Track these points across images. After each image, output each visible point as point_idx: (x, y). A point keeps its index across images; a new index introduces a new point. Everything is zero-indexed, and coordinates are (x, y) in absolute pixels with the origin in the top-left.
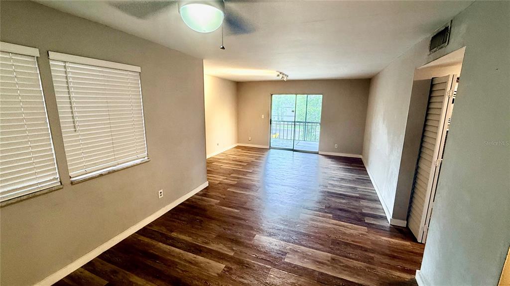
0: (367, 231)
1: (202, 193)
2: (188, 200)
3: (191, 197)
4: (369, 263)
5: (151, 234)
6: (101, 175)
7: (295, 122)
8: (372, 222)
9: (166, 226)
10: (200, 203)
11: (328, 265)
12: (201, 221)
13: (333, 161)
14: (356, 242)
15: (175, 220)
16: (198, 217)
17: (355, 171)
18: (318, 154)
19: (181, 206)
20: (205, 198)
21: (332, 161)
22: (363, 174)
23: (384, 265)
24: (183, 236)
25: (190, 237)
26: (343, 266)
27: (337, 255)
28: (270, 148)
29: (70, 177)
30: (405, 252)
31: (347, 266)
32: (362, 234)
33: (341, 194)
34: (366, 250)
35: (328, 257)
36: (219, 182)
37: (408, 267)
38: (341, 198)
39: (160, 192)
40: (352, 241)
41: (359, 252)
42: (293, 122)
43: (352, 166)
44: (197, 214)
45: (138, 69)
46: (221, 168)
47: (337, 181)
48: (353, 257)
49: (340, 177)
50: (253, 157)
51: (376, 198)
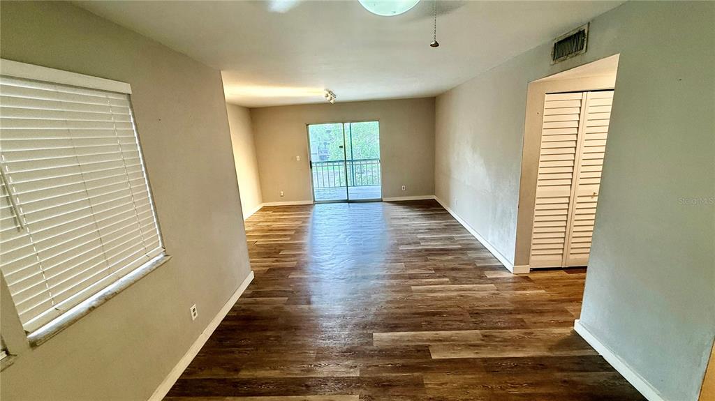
0: (496, 288)
1: (250, 292)
2: (233, 309)
3: (236, 304)
4: (523, 327)
5: (201, 387)
6: (92, 309)
7: (346, 161)
8: (494, 276)
9: (221, 365)
10: (258, 310)
11: (484, 346)
12: (278, 338)
13: (407, 208)
14: (495, 306)
15: (233, 349)
16: (269, 333)
17: (437, 216)
18: (382, 201)
19: (227, 323)
20: (261, 299)
21: (404, 208)
22: (448, 219)
23: (538, 325)
24: (263, 372)
25: (275, 369)
26: (501, 341)
27: (486, 329)
28: (315, 203)
29: (27, 333)
30: (546, 303)
31: (505, 340)
32: (494, 294)
33: (441, 250)
34: (510, 313)
35: (477, 335)
36: (268, 268)
37: (561, 319)
38: (443, 254)
39: (192, 309)
40: (490, 306)
41: (506, 317)
42: (342, 161)
43: (432, 211)
44: (265, 329)
45: (126, 88)
46: (257, 245)
47: (426, 233)
48: (503, 326)
49: (428, 227)
50: (297, 220)
51: (479, 246)
